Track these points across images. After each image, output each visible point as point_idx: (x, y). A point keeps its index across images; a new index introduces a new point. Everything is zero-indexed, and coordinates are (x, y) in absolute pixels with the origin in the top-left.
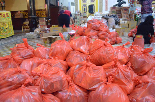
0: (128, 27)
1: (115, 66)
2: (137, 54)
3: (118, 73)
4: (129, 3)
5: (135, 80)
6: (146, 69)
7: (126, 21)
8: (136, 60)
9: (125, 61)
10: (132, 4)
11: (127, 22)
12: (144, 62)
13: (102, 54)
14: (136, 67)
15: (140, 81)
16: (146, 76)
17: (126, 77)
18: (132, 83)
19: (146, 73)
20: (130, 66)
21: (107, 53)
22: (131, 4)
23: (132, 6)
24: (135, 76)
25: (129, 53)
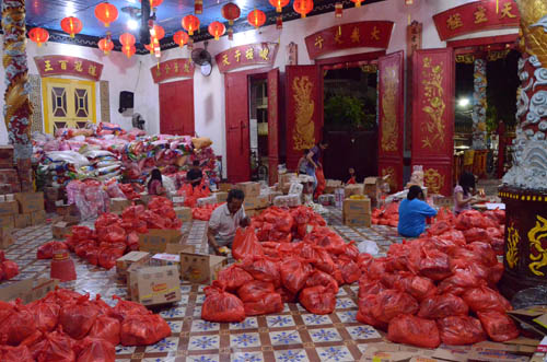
0: (20, 211)
1: (43, 337)
2: (69, 308)
3: (50, 345)
4: (9, 130)
5: (74, 348)
6: (87, 327)
7: (12, 195)
8: (69, 317)
9: (53, 325)
10: (19, 136)
11: (15, 197)
12: (82, 317)
13: (14, 326)
14: (72, 328)
15: (82, 346)
16: (88, 338)
17: (63, 348)
18: (72, 352)
19: (89, 333)
20: (61, 331)
21: (24, 322)
22: (14, 133)
23: (21, 140)
24: (73, 342)
25: (56, 310)
